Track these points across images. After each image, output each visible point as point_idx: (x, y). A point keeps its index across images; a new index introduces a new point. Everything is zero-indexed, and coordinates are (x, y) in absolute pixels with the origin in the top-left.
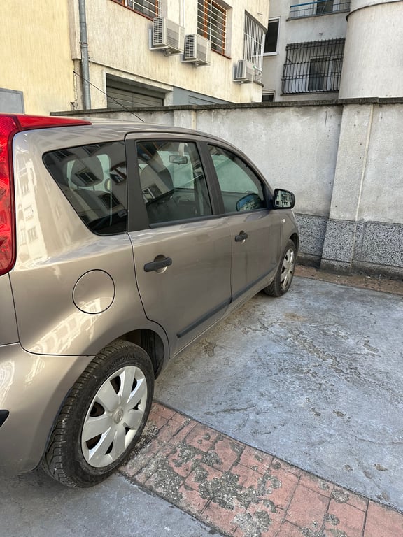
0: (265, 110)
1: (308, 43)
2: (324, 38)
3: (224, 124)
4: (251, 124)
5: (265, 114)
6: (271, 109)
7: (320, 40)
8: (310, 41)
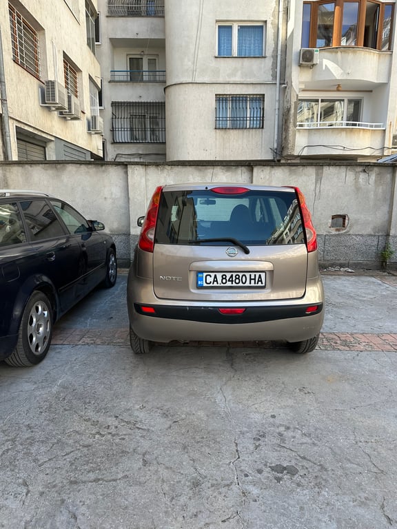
0: (200, 167)
1: (130, 103)
2: (143, 100)
3: (169, 176)
4: (191, 176)
5: (200, 170)
6: (204, 167)
7: (140, 101)
8: (131, 101)
